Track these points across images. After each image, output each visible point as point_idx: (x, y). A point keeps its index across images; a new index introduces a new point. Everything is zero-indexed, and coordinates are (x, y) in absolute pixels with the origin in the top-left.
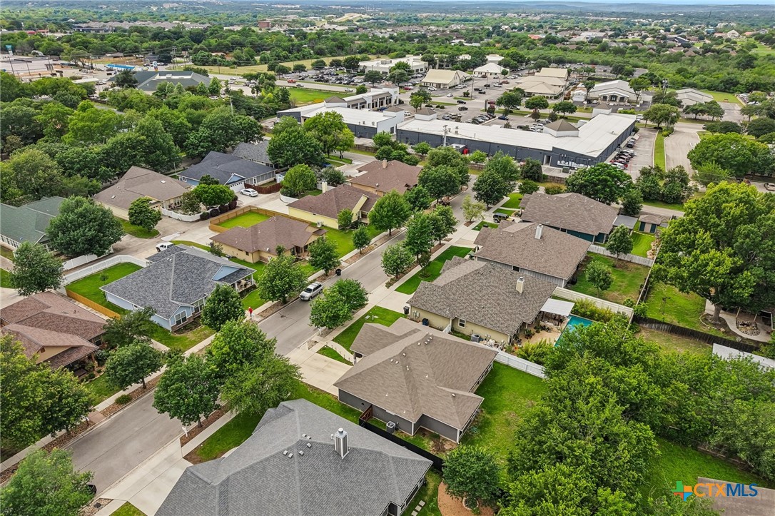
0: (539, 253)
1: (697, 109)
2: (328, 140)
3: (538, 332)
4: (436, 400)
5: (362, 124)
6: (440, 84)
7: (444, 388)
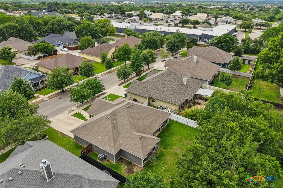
0: (196, 69)
1: (261, 24)
2: (104, 30)
3: (194, 105)
4: (130, 140)
5: (121, 27)
6: (157, 18)
7: (135, 133)
